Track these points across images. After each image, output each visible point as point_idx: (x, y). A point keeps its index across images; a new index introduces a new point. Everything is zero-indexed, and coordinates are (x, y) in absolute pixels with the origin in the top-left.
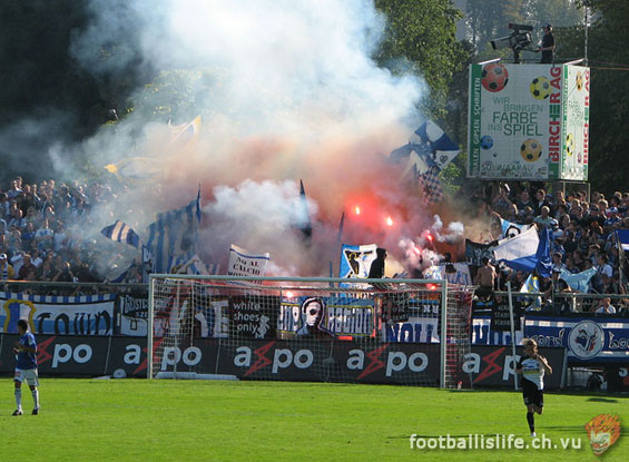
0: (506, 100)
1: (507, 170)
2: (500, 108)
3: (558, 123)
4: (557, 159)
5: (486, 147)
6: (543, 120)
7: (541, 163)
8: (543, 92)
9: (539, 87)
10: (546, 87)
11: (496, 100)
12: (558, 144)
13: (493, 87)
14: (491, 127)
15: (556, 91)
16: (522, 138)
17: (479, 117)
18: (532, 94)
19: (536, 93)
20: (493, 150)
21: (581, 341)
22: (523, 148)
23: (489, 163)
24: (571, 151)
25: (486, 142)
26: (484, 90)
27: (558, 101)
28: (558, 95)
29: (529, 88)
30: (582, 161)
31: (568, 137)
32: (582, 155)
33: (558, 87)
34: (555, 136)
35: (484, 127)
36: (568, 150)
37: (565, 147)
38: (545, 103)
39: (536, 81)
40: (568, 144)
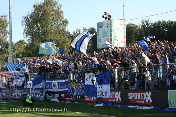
0: (103, 29)
1: (104, 46)
2: (102, 32)
3: (111, 33)
4: (112, 42)
5: (100, 41)
6: (109, 33)
8: (109, 27)
9: (108, 25)
10: (109, 25)
11: (101, 30)
12: (111, 38)
13: (101, 27)
14: (101, 36)
15: (110, 26)
16: (106, 38)
17: (98, 35)
19: (108, 27)
20: (101, 41)
21: (54, 86)
22: (106, 40)
23: (101, 45)
24: (117, 40)
25: (100, 40)
26: (99, 28)
27: (111, 28)
28: (111, 26)
29: (106, 26)
30: (123, 42)
31: (115, 37)
32: (123, 41)
33: (111, 25)
34: (111, 36)
35: (100, 36)
36: (116, 39)
37: (114, 39)
38: (109, 29)
39: (107, 24)
40: (115, 38)
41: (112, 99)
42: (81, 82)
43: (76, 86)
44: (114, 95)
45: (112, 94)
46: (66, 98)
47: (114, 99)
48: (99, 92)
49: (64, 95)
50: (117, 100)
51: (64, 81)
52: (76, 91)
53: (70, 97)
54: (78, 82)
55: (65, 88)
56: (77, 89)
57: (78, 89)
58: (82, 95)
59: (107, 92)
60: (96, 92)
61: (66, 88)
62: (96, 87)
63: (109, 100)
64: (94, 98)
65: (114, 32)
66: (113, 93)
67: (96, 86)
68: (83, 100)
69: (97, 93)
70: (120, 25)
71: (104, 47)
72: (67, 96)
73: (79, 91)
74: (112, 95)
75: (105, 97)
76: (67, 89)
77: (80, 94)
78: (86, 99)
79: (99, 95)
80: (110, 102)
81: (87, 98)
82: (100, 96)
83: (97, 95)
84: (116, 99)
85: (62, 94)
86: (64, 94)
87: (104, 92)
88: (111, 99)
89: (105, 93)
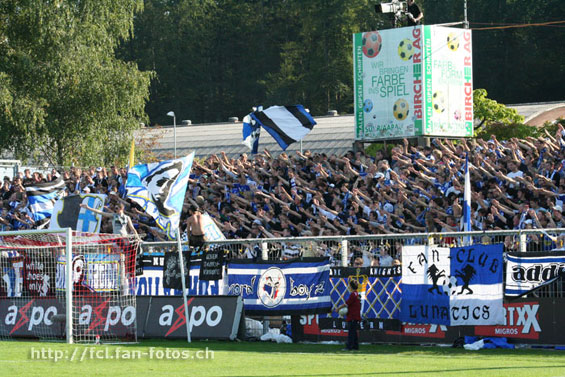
0: (381, 64)
1: (384, 130)
2: (376, 72)
3: (420, 81)
4: (420, 117)
5: (367, 110)
6: (409, 79)
7: (408, 121)
8: (408, 54)
9: (405, 49)
10: (410, 48)
11: (374, 66)
12: (420, 102)
13: (371, 53)
14: (371, 91)
15: (415, 51)
16: (393, 99)
17: (361, 83)
18: (400, 57)
19: (403, 55)
20: (373, 112)
21: (267, 288)
22: (395, 107)
23: (370, 125)
24: (440, 108)
25: (368, 106)
26: (364, 56)
27: (420, 61)
28: (419, 54)
29: (397, 51)
30: (463, 118)
31: (435, 95)
32: (463, 112)
33: (419, 47)
34: (418, 94)
35: (366, 91)
36: (436, 107)
37: (430, 105)
38: (410, 63)
39: (402, 44)
40: (436, 101)
41: (508, 326)
42: (387, 276)
43: (368, 287)
44: (516, 315)
45: (508, 312)
46: (323, 331)
47: (514, 326)
48: (458, 309)
49: (313, 320)
50: (526, 330)
51: (313, 270)
52: (366, 305)
53: (339, 327)
54: (374, 276)
55: (318, 295)
56: (371, 297)
57: (377, 297)
58: (390, 317)
59: (487, 308)
60: (446, 308)
61: (322, 295)
62: (446, 293)
63: (497, 331)
64: (438, 329)
65: (429, 77)
66: (511, 309)
67: (445, 289)
68: (398, 333)
69: (448, 313)
70: (452, 47)
71: (386, 136)
72: (325, 323)
73: (377, 306)
74: (508, 316)
75: (480, 322)
76: (327, 299)
77: (384, 314)
78: (407, 330)
79: (456, 319)
80: (499, 337)
81: (411, 327)
82: (461, 322)
83: (449, 318)
84: (522, 326)
85: (304, 317)
86: (311, 317)
87: (479, 308)
88: (502, 327)
89: (481, 312)
